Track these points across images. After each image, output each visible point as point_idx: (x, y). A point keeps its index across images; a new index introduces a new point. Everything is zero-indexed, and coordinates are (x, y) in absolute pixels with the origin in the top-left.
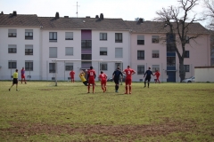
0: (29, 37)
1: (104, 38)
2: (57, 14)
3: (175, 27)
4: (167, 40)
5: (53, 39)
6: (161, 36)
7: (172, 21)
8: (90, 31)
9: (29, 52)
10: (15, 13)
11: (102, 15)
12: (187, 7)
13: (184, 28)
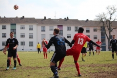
0: (31, 29)
1: (69, 29)
2: (45, 17)
3: (105, 23)
4: (101, 30)
5: (43, 30)
6: (98, 28)
7: (103, 20)
8: (62, 26)
9: (31, 37)
10: (23, 17)
11: (68, 18)
12: (111, 13)
13: (110, 24)
